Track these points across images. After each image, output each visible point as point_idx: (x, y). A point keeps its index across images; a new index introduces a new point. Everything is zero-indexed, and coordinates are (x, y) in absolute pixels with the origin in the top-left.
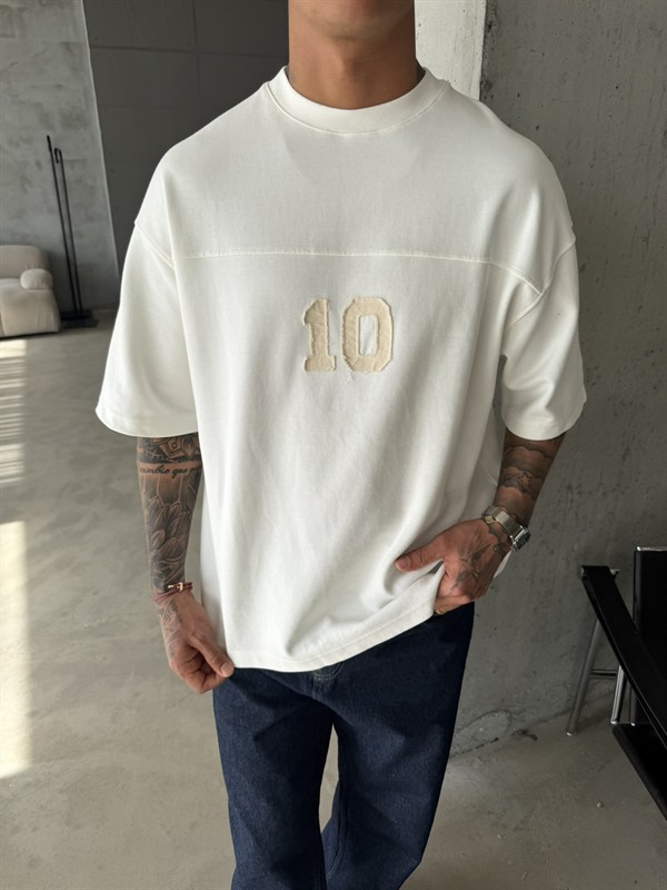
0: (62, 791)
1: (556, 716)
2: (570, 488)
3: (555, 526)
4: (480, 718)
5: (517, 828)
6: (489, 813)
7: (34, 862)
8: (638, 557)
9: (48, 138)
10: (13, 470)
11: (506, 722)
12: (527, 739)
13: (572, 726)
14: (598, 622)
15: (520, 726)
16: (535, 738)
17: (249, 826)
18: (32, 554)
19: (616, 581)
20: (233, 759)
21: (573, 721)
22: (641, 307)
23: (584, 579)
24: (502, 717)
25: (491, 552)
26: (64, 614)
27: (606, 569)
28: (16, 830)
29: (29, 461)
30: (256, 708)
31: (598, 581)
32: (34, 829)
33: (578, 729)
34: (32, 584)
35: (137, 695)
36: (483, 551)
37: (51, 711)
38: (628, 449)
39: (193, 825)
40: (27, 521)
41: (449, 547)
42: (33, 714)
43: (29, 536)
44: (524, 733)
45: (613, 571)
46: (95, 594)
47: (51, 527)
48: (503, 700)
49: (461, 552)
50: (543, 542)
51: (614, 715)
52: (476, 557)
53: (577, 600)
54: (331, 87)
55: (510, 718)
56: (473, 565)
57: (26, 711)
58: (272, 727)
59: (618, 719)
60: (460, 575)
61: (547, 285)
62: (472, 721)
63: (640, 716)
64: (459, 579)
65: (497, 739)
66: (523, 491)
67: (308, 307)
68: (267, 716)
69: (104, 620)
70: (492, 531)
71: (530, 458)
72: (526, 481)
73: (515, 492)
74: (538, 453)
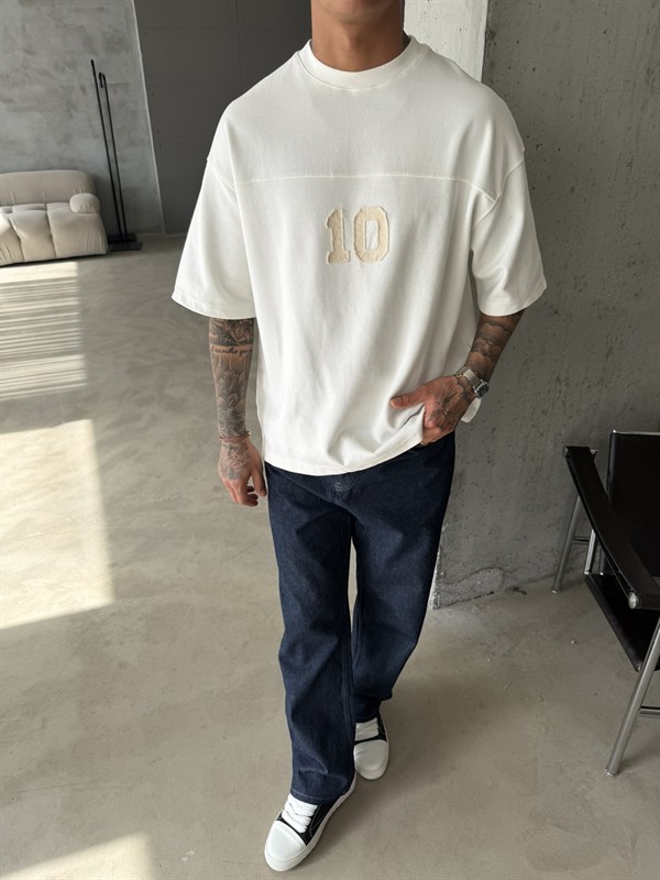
0: (140, 619)
1: (545, 577)
2: (558, 380)
3: (544, 412)
4: (477, 572)
5: (504, 655)
6: (482, 644)
7: (122, 665)
8: (613, 438)
9: (92, 61)
10: (77, 377)
11: (500, 578)
12: (517, 594)
13: (557, 585)
14: (579, 498)
15: (513, 583)
16: (524, 593)
18: (100, 446)
19: (595, 461)
20: (283, 548)
21: (558, 580)
22: (623, 224)
23: (567, 457)
24: (496, 573)
25: (458, 398)
26: (132, 493)
27: (588, 449)
28: (108, 643)
29: (91, 370)
31: (579, 459)
32: (121, 644)
33: (561, 588)
34: (103, 469)
35: (197, 553)
36: (452, 396)
37: (127, 564)
38: (610, 348)
39: (245, 644)
40: (94, 419)
41: (428, 393)
42: (113, 565)
43: (96, 433)
44: (516, 589)
45: (593, 451)
46: (158, 477)
47: (116, 424)
48: (497, 559)
49: (437, 396)
50: (533, 426)
51: (587, 568)
52: (446, 401)
53: (563, 479)
54: (341, 56)
55: (504, 575)
56: (444, 406)
57: (108, 563)
59: (590, 571)
60: (434, 412)
61: (499, 195)
62: (471, 574)
63: (606, 568)
64: (432, 415)
65: (492, 593)
66: (485, 354)
67: (330, 215)
69: (167, 498)
70: (459, 383)
71: (491, 330)
72: (487, 347)
73: (478, 355)
74: (498, 327)
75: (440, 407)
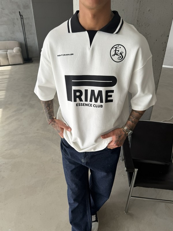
9: (20, 12)
17: (71, 189)
20: (67, 175)
25: (123, 136)
30: (71, 165)
36: (121, 135)
41: (113, 134)
49: (116, 136)
52: (120, 137)
56: (119, 139)
58: (74, 169)
60: (116, 141)
64: (115, 142)
66: (132, 122)
68: (73, 167)
70: (123, 131)
71: (135, 114)
72: (133, 120)
73: (130, 122)
74: (138, 113)
75: (118, 139)
